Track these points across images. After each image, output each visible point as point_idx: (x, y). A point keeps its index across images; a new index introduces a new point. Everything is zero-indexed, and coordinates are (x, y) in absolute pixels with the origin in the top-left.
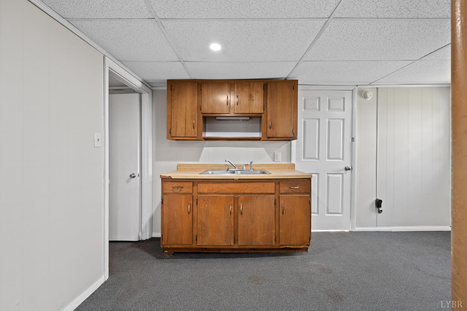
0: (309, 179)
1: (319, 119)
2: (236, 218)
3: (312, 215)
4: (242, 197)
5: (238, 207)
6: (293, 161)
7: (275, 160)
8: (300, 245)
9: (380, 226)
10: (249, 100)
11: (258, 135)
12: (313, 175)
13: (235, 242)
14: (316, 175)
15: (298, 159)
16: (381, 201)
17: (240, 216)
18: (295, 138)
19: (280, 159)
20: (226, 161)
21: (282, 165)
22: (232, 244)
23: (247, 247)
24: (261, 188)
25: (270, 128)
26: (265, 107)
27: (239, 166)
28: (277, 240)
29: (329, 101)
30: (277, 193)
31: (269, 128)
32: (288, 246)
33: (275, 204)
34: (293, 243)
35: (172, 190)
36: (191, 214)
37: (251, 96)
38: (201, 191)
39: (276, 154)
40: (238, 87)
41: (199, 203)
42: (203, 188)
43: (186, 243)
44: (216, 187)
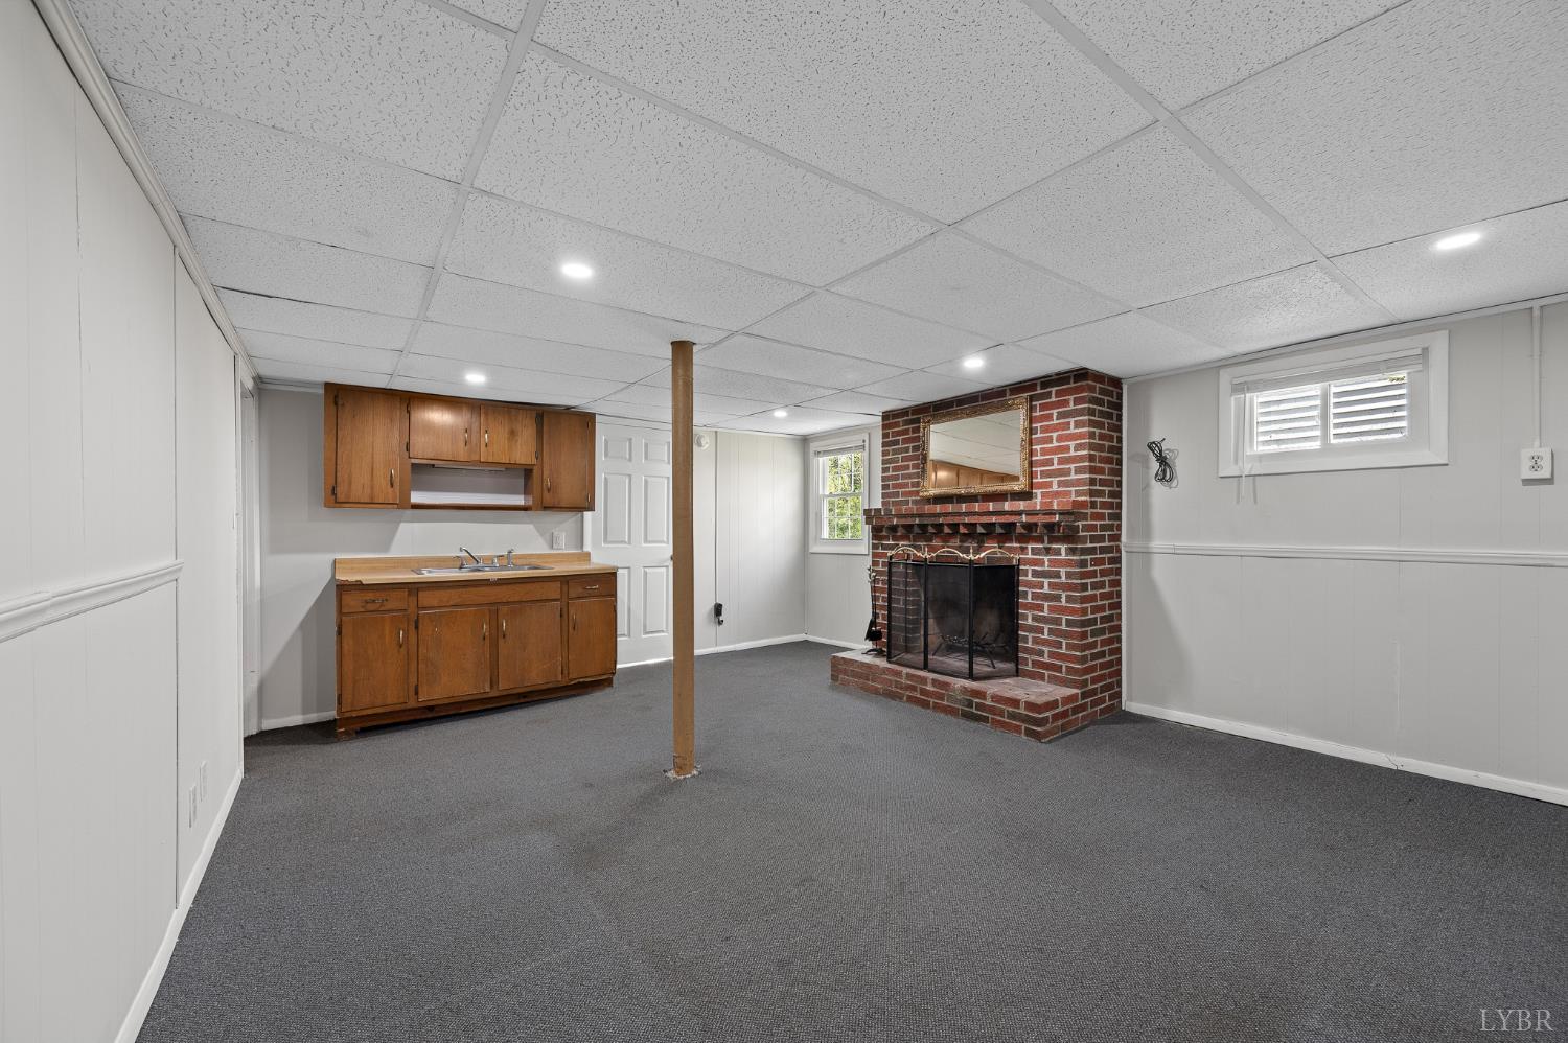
0: (614, 574)
1: (630, 476)
2: (495, 645)
3: (618, 639)
4: (504, 609)
5: (498, 626)
6: (587, 548)
7: (555, 546)
8: (600, 675)
9: (721, 645)
10: (509, 439)
11: (519, 500)
12: (620, 572)
13: (492, 686)
14: (626, 571)
15: (595, 544)
16: (721, 606)
17: (501, 641)
18: (591, 508)
19: (563, 544)
20: (461, 550)
21: (568, 554)
22: (488, 690)
23: (515, 691)
24: (539, 591)
25: (549, 490)
26: (539, 454)
27: (485, 558)
28: (565, 672)
29: (646, 446)
30: (565, 599)
31: (545, 492)
32: (581, 680)
33: (561, 616)
34: (591, 672)
35: (363, 607)
36: (403, 650)
37: (513, 433)
38: (426, 604)
39: (556, 534)
40: (486, 414)
41: (421, 627)
42: (426, 598)
43: (396, 701)
44: (454, 596)
